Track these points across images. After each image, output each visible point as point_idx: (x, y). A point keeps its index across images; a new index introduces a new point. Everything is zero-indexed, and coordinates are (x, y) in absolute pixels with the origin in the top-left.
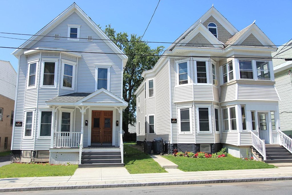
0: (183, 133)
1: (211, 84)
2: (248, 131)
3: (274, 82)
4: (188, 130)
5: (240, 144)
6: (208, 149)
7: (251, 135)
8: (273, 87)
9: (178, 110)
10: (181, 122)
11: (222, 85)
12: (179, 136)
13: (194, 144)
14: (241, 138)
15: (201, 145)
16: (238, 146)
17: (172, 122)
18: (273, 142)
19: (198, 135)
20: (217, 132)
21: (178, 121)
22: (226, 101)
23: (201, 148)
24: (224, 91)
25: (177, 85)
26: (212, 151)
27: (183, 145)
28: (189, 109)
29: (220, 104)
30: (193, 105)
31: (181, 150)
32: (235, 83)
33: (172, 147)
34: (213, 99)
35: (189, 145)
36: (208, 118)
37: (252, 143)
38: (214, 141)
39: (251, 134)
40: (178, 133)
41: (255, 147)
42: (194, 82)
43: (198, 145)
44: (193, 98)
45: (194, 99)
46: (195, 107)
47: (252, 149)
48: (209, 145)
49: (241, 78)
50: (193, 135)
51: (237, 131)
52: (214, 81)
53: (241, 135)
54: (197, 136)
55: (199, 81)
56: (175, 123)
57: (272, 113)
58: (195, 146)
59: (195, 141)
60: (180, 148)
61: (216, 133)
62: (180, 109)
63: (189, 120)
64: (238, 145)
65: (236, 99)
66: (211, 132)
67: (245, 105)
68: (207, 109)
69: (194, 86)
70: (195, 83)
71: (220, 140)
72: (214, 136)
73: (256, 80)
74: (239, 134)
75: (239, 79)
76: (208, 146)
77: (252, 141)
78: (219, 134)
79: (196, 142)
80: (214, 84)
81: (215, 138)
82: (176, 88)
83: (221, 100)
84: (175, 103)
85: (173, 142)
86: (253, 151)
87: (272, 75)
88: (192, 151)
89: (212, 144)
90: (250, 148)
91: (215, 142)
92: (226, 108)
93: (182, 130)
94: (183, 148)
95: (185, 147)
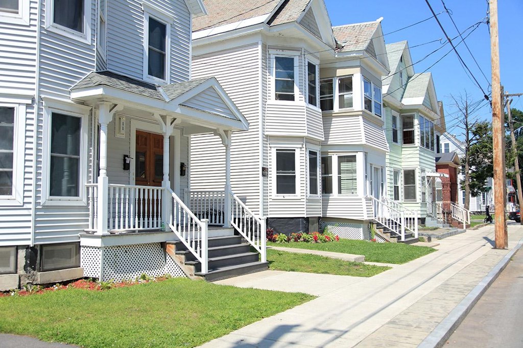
0: (281, 196)
1: (320, 110)
2: (368, 197)
4: (292, 190)
5: (367, 217)
7: (371, 203)
9: (270, 151)
10: (277, 176)
12: (271, 203)
13: (304, 218)
15: (310, 219)
16: (364, 220)
19: (308, 201)
21: (270, 173)
23: (310, 226)
25: (272, 100)
27: (280, 221)
28: (295, 150)
30: (302, 145)
32: (358, 115)
35: (291, 220)
37: (374, 215)
38: (321, 213)
40: (271, 197)
42: (305, 100)
43: (307, 220)
44: (306, 131)
46: (306, 149)
47: (375, 225)
50: (302, 200)
51: (357, 196)
58: (305, 222)
59: (305, 212)
62: (277, 150)
63: (294, 173)
64: (365, 218)
65: (364, 142)
66: (319, 196)
69: (306, 107)
73: (374, 116)
74: (364, 201)
77: (373, 212)
79: (307, 214)
82: (269, 106)
84: (267, 136)
86: (378, 229)
88: (299, 231)
92: (326, 156)
93: (279, 191)
94: (280, 226)
95: (282, 225)
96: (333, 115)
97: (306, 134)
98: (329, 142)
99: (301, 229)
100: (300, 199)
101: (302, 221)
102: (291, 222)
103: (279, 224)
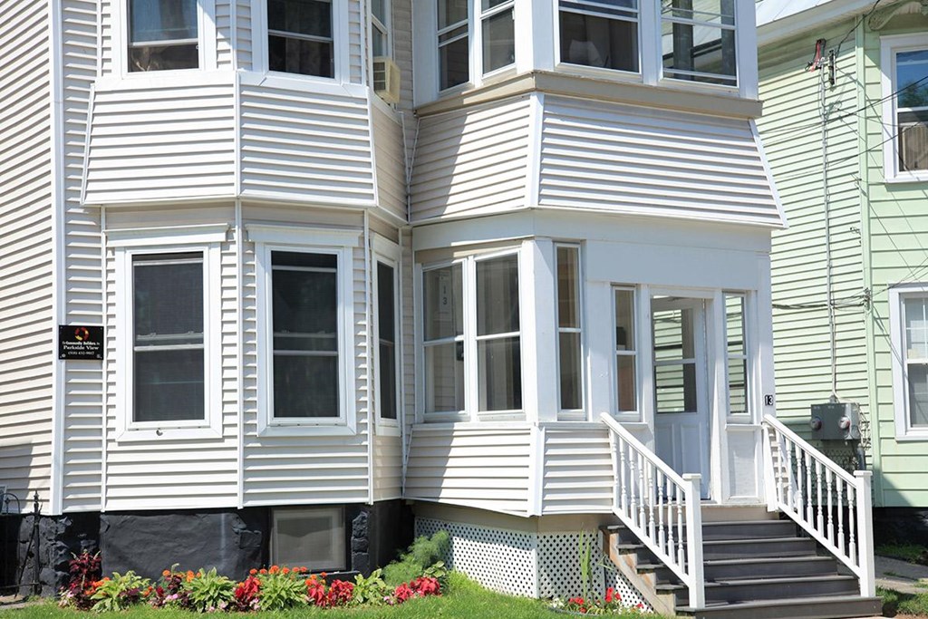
0: (148, 430)
1: (364, 90)
2: (591, 420)
3: (754, 101)
4: (191, 406)
5: (545, 503)
6: (327, 545)
7: (608, 445)
8: (745, 134)
9: (111, 265)
10: (135, 354)
11: (427, 106)
12: (112, 458)
13: (234, 510)
14: (550, 463)
15: (277, 516)
16: (527, 515)
17: (64, 354)
18: (733, 492)
19: (258, 446)
20: (385, 427)
21: (111, 345)
22: (451, 211)
23: (278, 540)
24: (438, 146)
25: (115, 75)
26: (354, 555)
27: (147, 524)
28: (200, 254)
29: (411, 234)
30: (229, 233)
31: (124, 563)
32: (524, 95)
33: (59, 538)
34: (372, 196)
35: (188, 518)
36: (332, 327)
37: (614, 495)
38: (370, 487)
39: (611, 439)
40: (111, 435)
41: (630, 523)
42: (245, 59)
43: (257, 519)
44: (235, 179)
45: (243, 186)
46: (249, 245)
47: (614, 538)
48: (334, 516)
49: (564, 58)
50: (228, 443)
51: (524, 418)
52: (378, 67)
53: (551, 441)
54: (254, 450)
55: (280, 58)
56: (93, 357)
57: (734, 304)
58: (239, 526)
59: (238, 489)
60: (121, 542)
61: (381, 431)
62: (135, 258)
63: (201, 341)
64: (532, 508)
65: (530, 201)
66: (352, 424)
67: (582, 242)
68: (331, 260)
69: (242, 87)
70: (249, 66)
71: (401, 478)
72: (369, 454)
73: (654, 84)
74: (537, 438)
75: (554, 62)
76: (324, 525)
77: (614, 484)
78: (397, 442)
79: (246, 497)
80: (379, 86)
81: (375, 468)
82: (100, 98)
83: (419, 207)
84: (94, 211)
85: (66, 502)
86: (622, 551)
87: (746, 58)
88: (216, 560)
89: (350, 512)
90: (601, 528)
91: (371, 493)
92: (446, 265)
93: (143, 410)
94: (147, 543)
95: (157, 538)
96: (466, 101)
97: (233, 192)
98: (448, 210)
99: (223, 553)
100: (221, 440)
101: (229, 524)
102: (184, 529)
103: (143, 536)
